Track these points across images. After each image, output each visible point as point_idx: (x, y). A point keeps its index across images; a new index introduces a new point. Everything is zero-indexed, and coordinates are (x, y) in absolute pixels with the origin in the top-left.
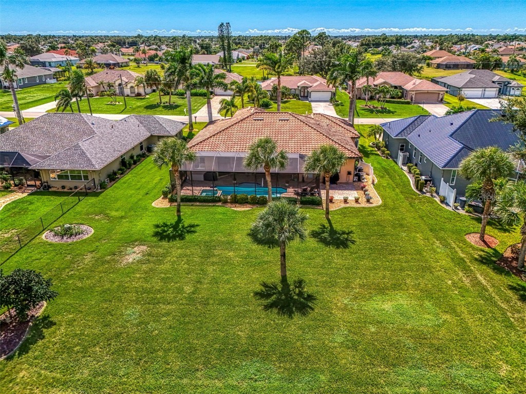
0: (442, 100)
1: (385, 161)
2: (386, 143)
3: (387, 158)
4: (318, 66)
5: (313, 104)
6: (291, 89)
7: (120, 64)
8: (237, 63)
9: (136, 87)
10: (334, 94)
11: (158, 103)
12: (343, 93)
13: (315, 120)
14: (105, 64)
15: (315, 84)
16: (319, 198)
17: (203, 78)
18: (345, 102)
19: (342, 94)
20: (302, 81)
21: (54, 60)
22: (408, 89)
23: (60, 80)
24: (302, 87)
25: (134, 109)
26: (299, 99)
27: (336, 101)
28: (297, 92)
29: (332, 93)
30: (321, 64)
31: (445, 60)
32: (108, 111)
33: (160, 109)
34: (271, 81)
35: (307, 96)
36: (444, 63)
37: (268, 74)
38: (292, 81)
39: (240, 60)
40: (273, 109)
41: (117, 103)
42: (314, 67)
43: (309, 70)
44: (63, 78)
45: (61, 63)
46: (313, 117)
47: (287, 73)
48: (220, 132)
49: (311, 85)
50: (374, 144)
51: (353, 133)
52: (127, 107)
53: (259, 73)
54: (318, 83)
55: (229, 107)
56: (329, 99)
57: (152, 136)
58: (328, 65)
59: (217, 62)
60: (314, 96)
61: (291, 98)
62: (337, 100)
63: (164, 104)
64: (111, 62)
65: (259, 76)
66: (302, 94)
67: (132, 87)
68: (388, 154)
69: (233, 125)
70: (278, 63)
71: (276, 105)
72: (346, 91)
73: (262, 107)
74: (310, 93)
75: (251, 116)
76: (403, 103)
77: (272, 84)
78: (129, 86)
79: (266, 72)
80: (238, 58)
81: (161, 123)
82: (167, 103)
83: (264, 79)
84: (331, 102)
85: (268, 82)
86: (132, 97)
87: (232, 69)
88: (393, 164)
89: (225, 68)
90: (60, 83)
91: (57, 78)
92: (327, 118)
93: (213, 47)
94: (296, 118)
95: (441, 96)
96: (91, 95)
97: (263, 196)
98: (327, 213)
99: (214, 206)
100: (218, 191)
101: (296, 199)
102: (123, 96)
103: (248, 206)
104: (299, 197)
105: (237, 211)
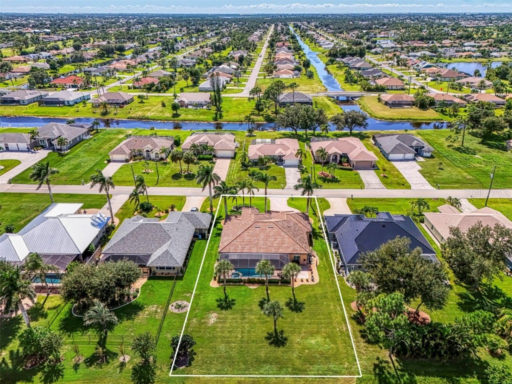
5: (286, 170)
6: (271, 156)
7: (127, 101)
9: (160, 154)
10: (301, 161)
13: (287, 222)
21: (71, 99)
23: (92, 135)
24: (279, 156)
26: (277, 164)
27: (302, 167)
28: (275, 158)
35: (282, 161)
38: (271, 149)
41: (150, 171)
49: (285, 153)
52: (159, 177)
56: (298, 163)
57: (196, 229)
59: (208, 101)
61: (271, 163)
63: (184, 173)
74: (284, 160)
75: (253, 224)
78: (155, 153)
81: (199, 219)
84: (299, 168)
86: (157, 161)
94: (277, 225)
95: (373, 164)
96: (127, 161)
97: (263, 280)
98: (293, 291)
99: (240, 285)
100: (240, 273)
101: (279, 280)
102: (150, 159)
103: (256, 284)
104: (280, 279)
105: (251, 289)
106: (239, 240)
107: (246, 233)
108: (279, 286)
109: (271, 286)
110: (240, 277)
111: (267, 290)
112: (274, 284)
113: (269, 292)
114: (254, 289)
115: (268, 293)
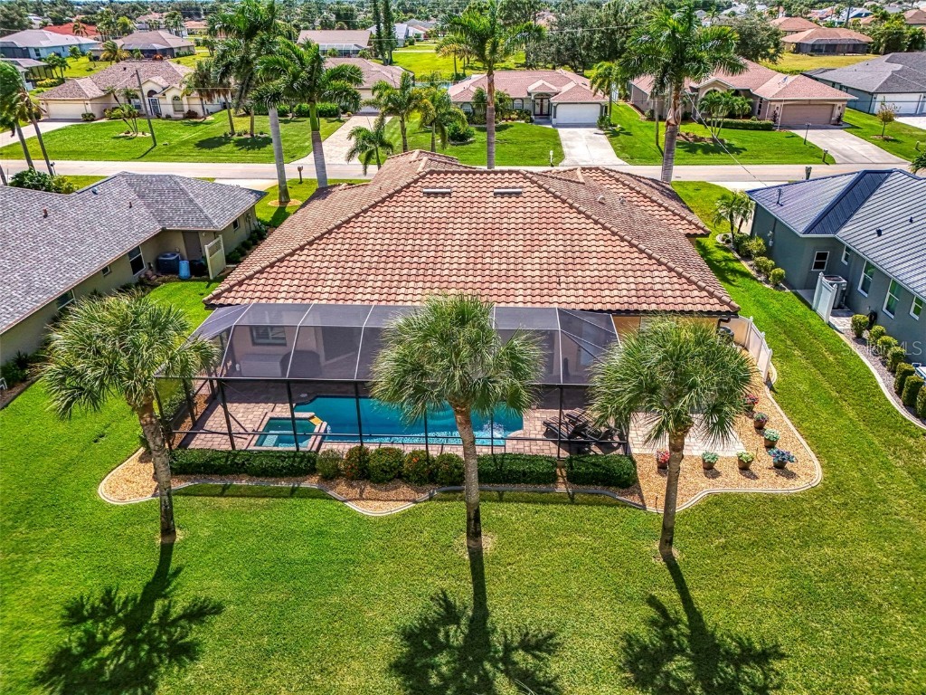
0: (839, 119)
1: (774, 297)
2: (766, 244)
3: (776, 286)
4: (567, 50)
5: (562, 132)
6: (513, 100)
7: (176, 51)
8: (405, 46)
9: (185, 99)
10: (605, 109)
11: (225, 134)
12: (623, 106)
13: (589, 188)
14: (143, 51)
15: (565, 88)
16: (625, 461)
17: (295, 77)
18: (631, 126)
19: (621, 108)
20: (538, 82)
21: (44, 44)
22: (768, 96)
23: (41, 86)
24: (538, 95)
25: (172, 148)
26: (532, 121)
27: (611, 125)
28: (527, 106)
29: (602, 107)
30: (574, 46)
31: (811, 36)
32: (114, 154)
33: (230, 147)
34: (470, 82)
35: (549, 114)
36: (811, 42)
37: (464, 68)
38: (516, 83)
39: (410, 42)
40: (477, 145)
41: (140, 135)
42: (558, 51)
43: (549, 58)
44: (48, 81)
45: (60, 50)
46: (582, 180)
47: (503, 65)
48: (330, 232)
49: (556, 89)
50: (728, 242)
51: (690, 222)
52: (159, 144)
53: (446, 65)
54: (571, 85)
55: (373, 147)
56: (596, 119)
57: (164, 230)
58: (588, 48)
59: (365, 45)
60: (563, 113)
61: (513, 120)
62: (612, 122)
63: (239, 135)
64: (157, 46)
65: (447, 73)
66: (538, 110)
67: (176, 98)
68: (780, 277)
69: (365, 211)
70: (488, 37)
71: (482, 136)
72: (626, 101)
73: (453, 140)
74: (555, 107)
75: (416, 181)
76: (756, 128)
77: (474, 89)
78: (170, 95)
79: (460, 64)
80: (407, 36)
81: (192, 196)
82: (246, 133)
83: (458, 78)
84: (601, 128)
85: (465, 84)
86: (177, 119)
87: (394, 60)
88: (802, 308)
89: (380, 56)
90: (38, 92)
91: (36, 81)
92: (617, 180)
93: (360, 17)
94: (540, 187)
95: (837, 112)
96: (88, 118)
97: (450, 458)
98: (667, 541)
99: (293, 493)
100: (317, 421)
101: (554, 463)
102: (159, 116)
103: (405, 490)
104: (564, 454)
105: (361, 520)
106: (332, 247)
107: (374, 218)
108: (558, 500)
109: (501, 499)
110: (308, 445)
111: (474, 532)
112: (523, 489)
113: (488, 543)
114: (389, 524)
115: (476, 557)
